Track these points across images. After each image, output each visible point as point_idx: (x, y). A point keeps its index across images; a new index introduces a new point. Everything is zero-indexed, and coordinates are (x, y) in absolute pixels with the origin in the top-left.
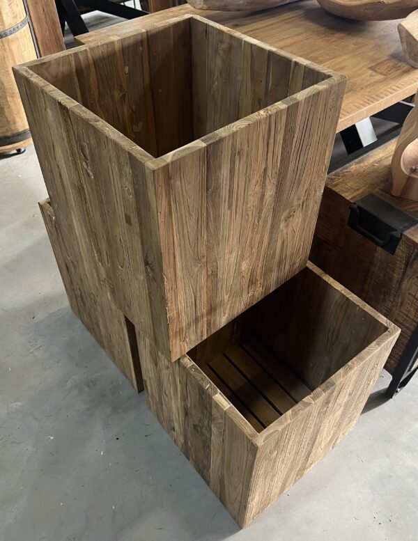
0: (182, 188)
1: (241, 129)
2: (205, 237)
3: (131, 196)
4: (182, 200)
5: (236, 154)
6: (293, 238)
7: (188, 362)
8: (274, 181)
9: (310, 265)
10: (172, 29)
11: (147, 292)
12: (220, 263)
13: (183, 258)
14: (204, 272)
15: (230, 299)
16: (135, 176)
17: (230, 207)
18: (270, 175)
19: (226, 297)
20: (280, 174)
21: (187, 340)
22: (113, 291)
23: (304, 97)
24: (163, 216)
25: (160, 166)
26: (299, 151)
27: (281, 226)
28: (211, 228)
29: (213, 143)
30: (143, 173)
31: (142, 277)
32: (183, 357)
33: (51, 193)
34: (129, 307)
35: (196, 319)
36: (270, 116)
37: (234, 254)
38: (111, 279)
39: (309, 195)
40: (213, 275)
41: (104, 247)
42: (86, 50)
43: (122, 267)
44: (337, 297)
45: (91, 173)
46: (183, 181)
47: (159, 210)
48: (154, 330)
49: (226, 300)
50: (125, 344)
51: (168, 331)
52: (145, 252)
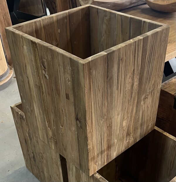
0: (96, 75)
1: (123, 47)
2: (106, 104)
3: (70, 82)
4: (96, 82)
5: (120, 60)
6: (148, 110)
7: (98, 176)
8: (138, 77)
9: (156, 128)
10: (80, 11)
11: (77, 136)
12: (113, 120)
13: (96, 115)
14: (105, 125)
15: (118, 142)
16: (73, 70)
17: (117, 89)
18: (136, 74)
19: (116, 141)
20: (140, 73)
21: (97, 163)
22: (56, 143)
23: (151, 34)
24: (87, 89)
25: (86, 62)
26: (149, 62)
27: (142, 103)
28: (109, 99)
29: (110, 53)
30: (78, 67)
31: (74, 129)
32: (95, 173)
33: (22, 94)
34: (65, 150)
35: (101, 151)
36: (136, 42)
37: (120, 116)
38: (55, 135)
39: (154, 87)
40: (110, 127)
41: (52, 117)
42: (40, 20)
43: (62, 126)
44: (172, 142)
45: (47, 76)
46: (96, 72)
47: (85, 86)
48: (80, 159)
49: (116, 143)
50: (60, 178)
51: (88, 157)
52: (77, 113)
